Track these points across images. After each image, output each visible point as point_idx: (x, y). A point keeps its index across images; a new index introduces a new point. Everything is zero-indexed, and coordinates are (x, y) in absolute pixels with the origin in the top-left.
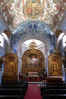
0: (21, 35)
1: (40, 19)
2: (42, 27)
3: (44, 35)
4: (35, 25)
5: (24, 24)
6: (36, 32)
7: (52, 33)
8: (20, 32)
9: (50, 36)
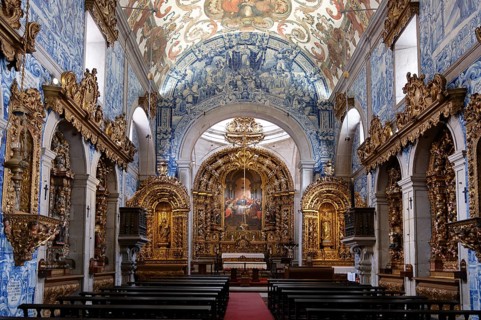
0: (196, 101)
1: (274, 28)
2: (282, 64)
3: (290, 99)
4: (253, 55)
5: (206, 50)
6: (258, 86)
7: (324, 94)
8: (190, 85)
9: (314, 106)
